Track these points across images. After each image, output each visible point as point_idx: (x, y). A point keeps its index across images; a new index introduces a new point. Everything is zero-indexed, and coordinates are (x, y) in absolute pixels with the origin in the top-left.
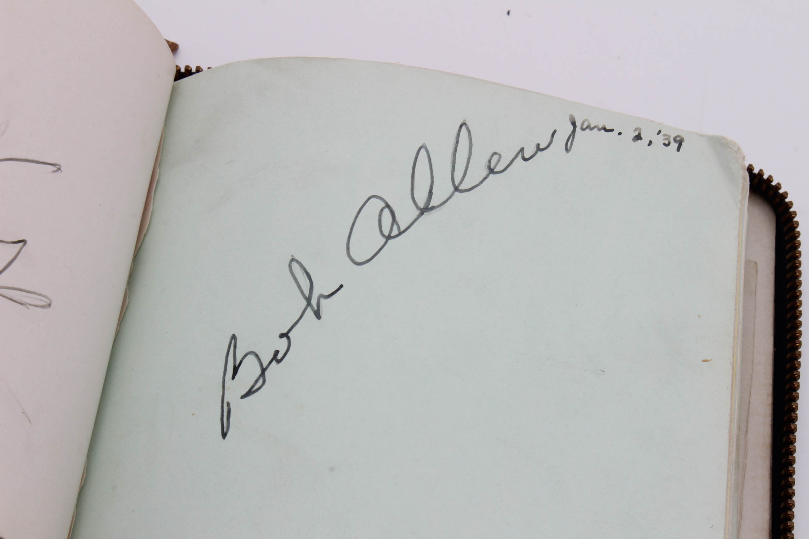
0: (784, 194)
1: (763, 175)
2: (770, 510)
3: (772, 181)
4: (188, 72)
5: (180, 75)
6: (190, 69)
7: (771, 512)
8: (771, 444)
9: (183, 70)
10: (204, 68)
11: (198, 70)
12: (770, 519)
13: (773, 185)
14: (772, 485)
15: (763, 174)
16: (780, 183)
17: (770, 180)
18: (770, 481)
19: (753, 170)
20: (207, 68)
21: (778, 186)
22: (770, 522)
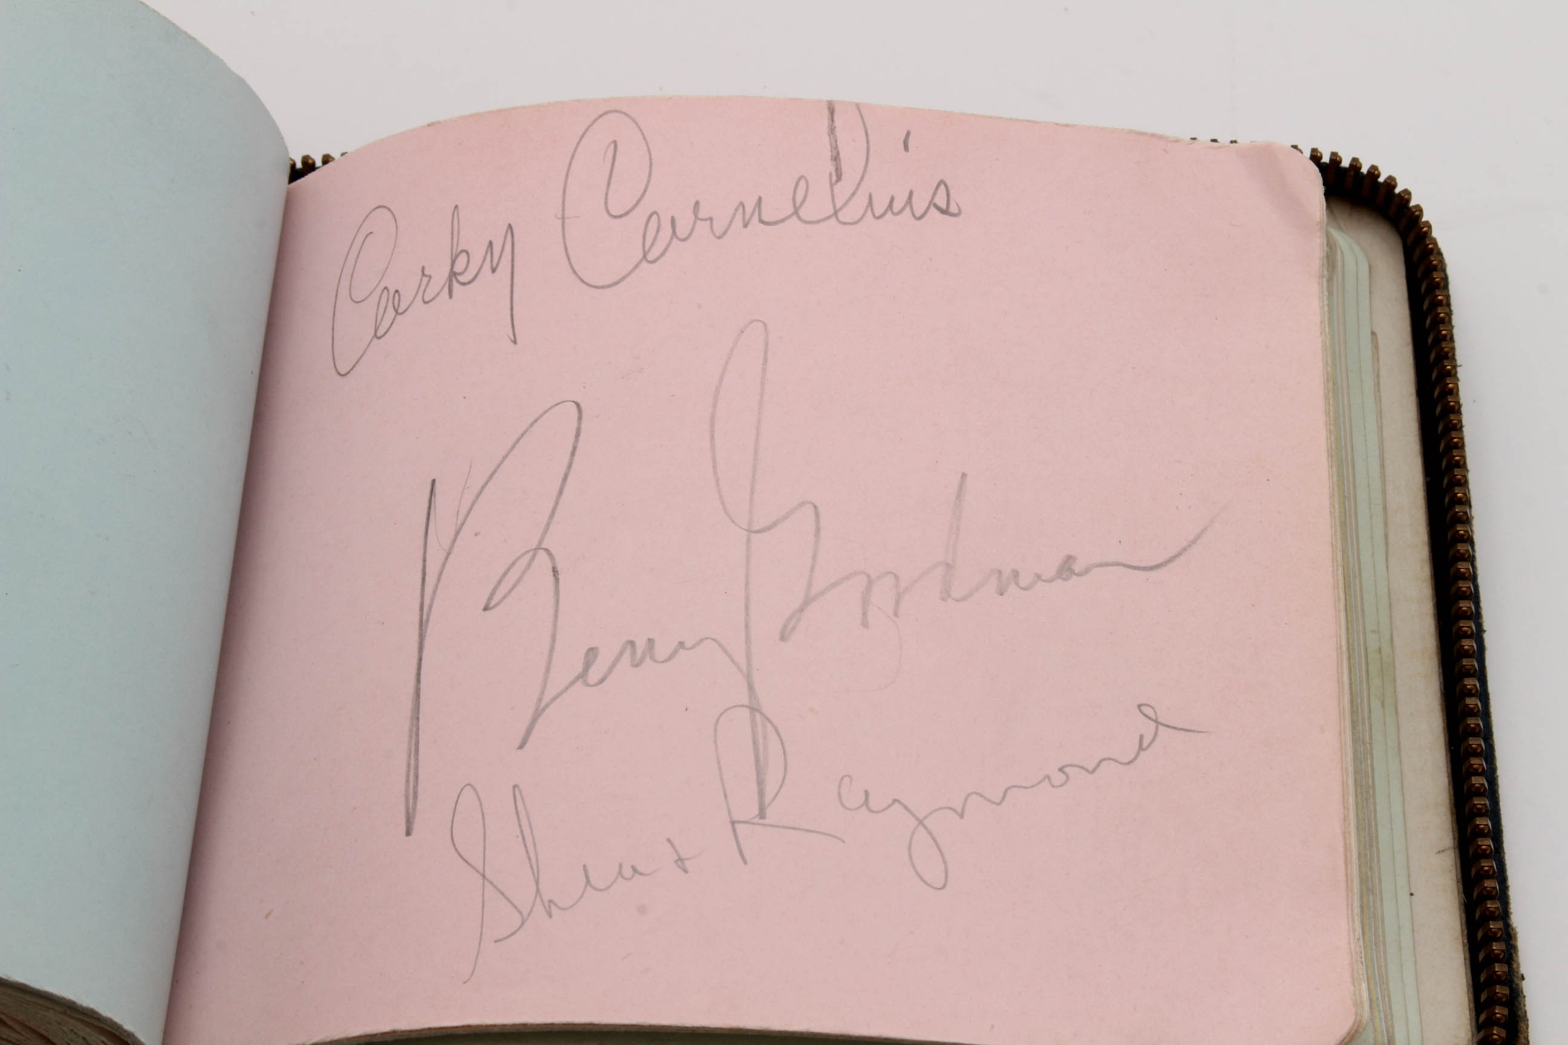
0: (1403, 195)
1: (1360, 168)
2: (1447, 767)
3: (1378, 176)
4: (309, 166)
5: (295, 174)
6: (310, 161)
7: (1450, 771)
8: (1437, 648)
9: (299, 165)
10: (336, 155)
11: (326, 160)
12: (1449, 784)
13: (1380, 183)
14: (1446, 721)
15: (1358, 165)
16: (1394, 175)
17: (1373, 173)
18: (1443, 716)
19: (1340, 162)
20: (340, 154)
21: (1389, 182)
22: (1449, 789)
